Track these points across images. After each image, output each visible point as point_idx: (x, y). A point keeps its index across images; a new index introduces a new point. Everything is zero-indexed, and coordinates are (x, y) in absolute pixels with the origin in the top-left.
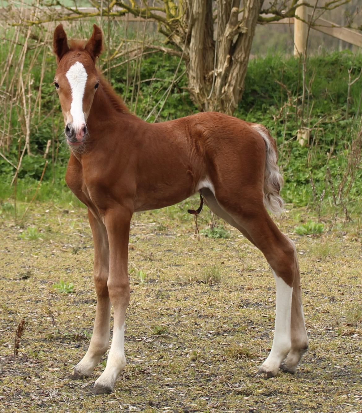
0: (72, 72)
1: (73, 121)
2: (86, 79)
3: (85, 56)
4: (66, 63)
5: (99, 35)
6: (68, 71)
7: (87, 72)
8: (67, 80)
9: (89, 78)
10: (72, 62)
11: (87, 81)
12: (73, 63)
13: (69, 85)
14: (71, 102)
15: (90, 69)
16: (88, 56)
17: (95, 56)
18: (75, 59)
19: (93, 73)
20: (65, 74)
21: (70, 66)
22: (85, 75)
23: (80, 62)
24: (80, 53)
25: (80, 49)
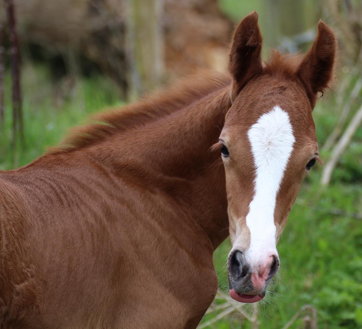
0: (263, 129)
2: (291, 149)
4: (252, 105)
5: (327, 47)
6: (254, 126)
7: (295, 134)
8: (248, 146)
9: (296, 146)
10: (265, 106)
11: (293, 153)
12: (267, 109)
14: (251, 199)
16: (303, 93)
17: (315, 90)
18: (273, 99)
19: (308, 133)
20: (247, 130)
21: (260, 114)
22: (291, 139)
23: (283, 108)
24: (283, 84)
25: (287, 74)
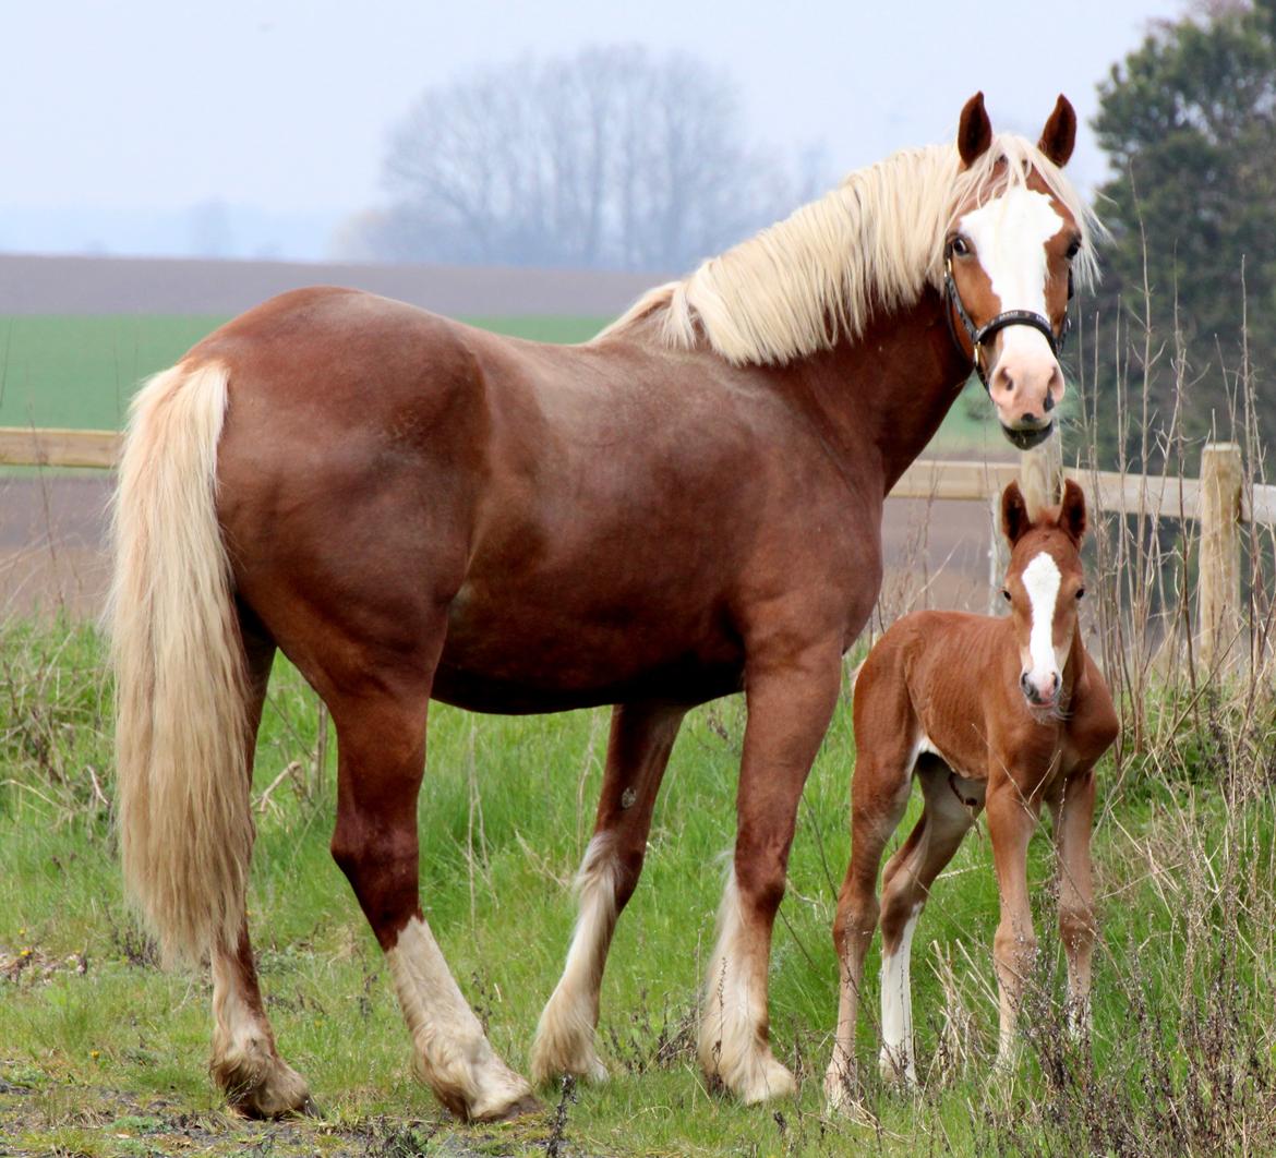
0: (1034, 571)
1: (1032, 668)
3: (1059, 539)
4: (1023, 555)
6: (1026, 570)
7: (1060, 570)
8: (1023, 588)
9: (1064, 580)
12: (1033, 555)
13: (1028, 598)
15: (1066, 565)
16: (1064, 538)
17: (1077, 537)
18: (1038, 546)
19: (1073, 570)
20: (1021, 575)
22: (1057, 575)
23: (1047, 552)
24: (1047, 533)
25: (1049, 525)
